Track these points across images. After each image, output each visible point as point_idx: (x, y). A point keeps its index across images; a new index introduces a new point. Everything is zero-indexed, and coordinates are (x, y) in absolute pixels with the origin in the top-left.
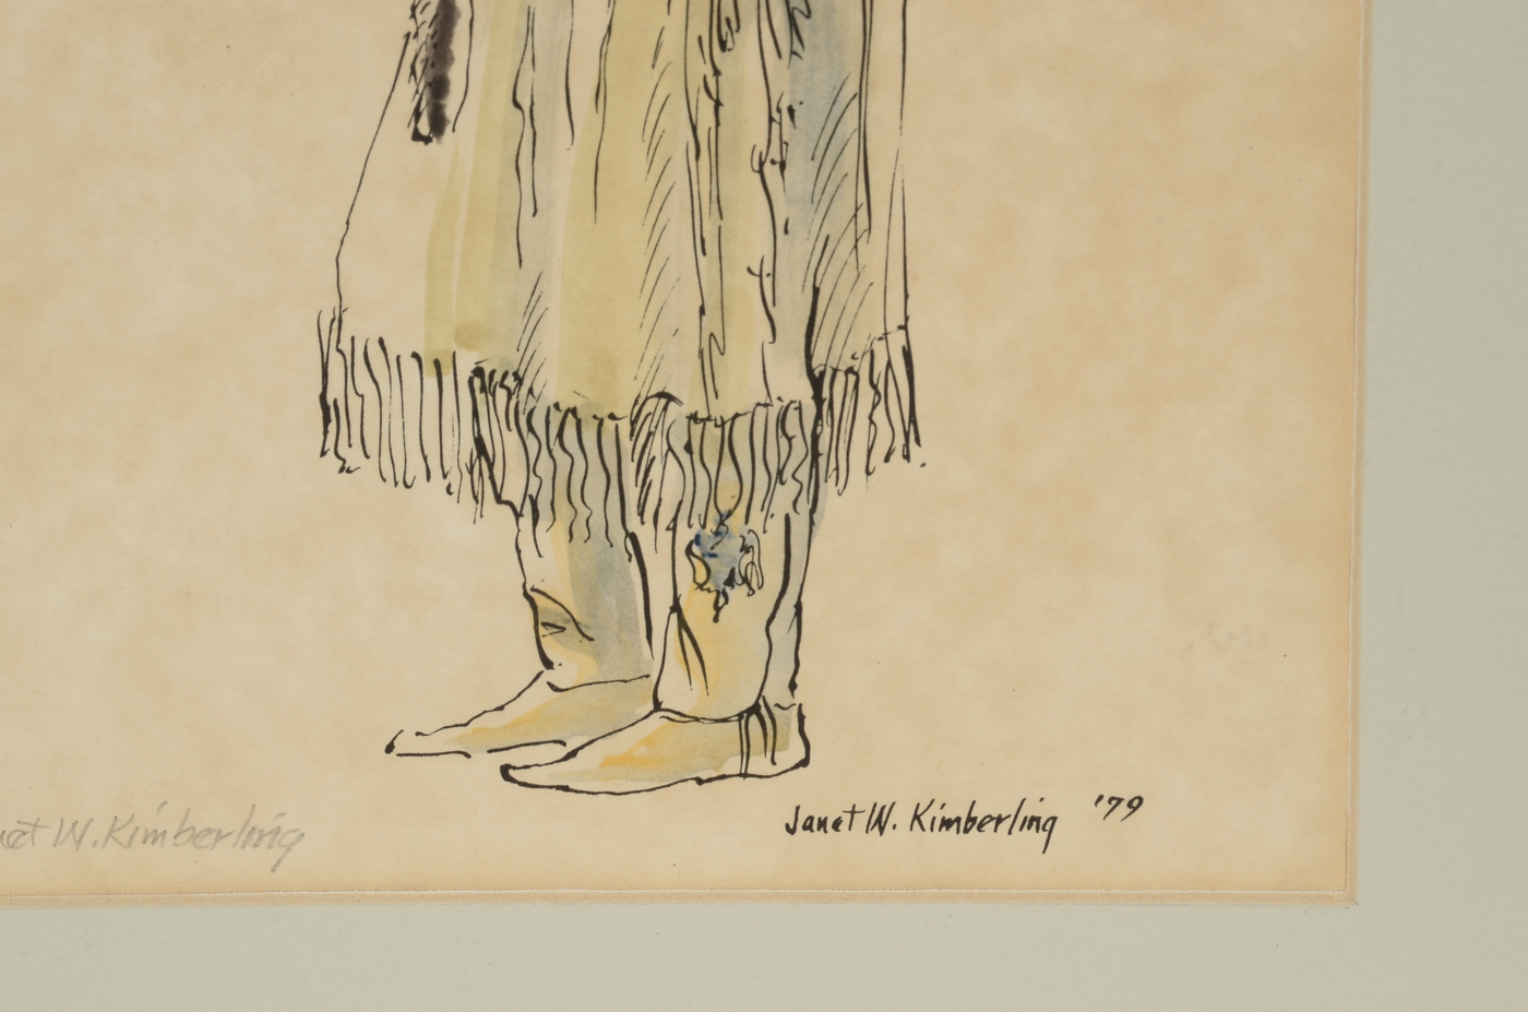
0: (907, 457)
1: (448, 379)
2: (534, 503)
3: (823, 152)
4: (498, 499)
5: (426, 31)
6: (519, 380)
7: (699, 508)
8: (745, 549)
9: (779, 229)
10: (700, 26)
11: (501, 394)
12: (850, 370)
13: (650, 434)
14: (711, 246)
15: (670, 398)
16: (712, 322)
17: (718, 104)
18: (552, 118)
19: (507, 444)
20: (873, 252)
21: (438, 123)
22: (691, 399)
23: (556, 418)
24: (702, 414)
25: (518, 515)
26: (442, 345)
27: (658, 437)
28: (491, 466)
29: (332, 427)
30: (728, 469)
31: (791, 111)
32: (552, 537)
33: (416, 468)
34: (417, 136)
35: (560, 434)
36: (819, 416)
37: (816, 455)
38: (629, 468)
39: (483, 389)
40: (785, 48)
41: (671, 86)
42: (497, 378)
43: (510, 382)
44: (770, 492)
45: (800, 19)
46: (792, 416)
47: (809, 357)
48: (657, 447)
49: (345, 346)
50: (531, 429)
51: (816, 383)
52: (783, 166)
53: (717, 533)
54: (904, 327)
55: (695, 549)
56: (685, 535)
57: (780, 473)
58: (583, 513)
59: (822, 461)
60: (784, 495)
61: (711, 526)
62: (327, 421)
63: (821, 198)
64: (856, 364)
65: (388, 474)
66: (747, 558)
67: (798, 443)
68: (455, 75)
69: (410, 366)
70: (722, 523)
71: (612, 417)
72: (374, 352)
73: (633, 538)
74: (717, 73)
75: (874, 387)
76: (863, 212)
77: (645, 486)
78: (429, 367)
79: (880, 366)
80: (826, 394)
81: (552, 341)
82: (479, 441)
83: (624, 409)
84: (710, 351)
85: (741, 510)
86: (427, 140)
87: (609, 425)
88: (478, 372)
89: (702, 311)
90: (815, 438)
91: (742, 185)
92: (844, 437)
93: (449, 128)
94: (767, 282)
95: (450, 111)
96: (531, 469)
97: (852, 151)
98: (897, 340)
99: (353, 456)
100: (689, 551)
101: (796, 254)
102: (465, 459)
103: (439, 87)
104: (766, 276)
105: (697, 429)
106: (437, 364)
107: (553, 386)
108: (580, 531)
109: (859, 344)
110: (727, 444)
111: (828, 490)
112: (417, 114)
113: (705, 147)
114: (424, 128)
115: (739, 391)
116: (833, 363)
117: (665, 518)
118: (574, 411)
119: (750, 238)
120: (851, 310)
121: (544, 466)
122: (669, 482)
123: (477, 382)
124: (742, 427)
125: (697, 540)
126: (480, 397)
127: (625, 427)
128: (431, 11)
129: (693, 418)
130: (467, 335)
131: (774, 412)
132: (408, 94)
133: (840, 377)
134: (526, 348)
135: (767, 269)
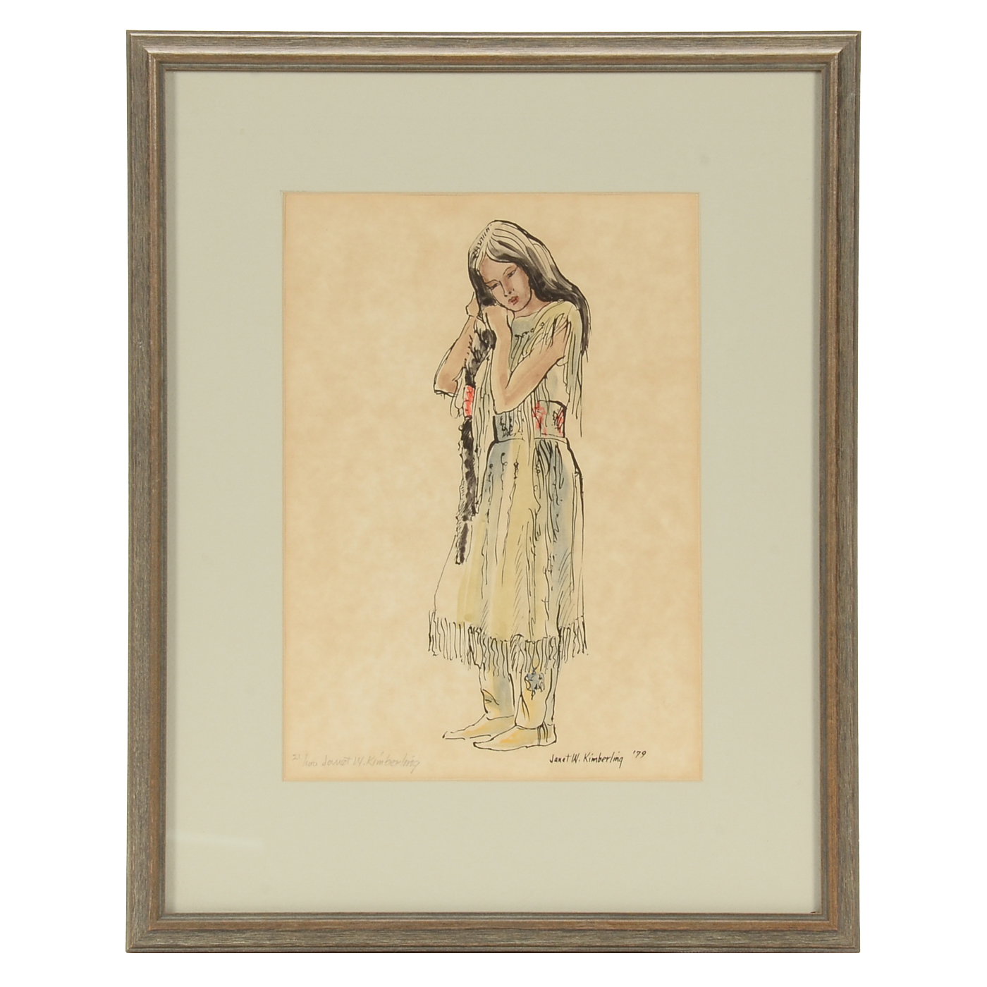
0: (583, 652)
1: (462, 630)
2: (484, 665)
3: (562, 569)
4: (475, 664)
5: (460, 535)
6: (481, 630)
7: (528, 667)
8: (540, 678)
9: (550, 589)
10: (530, 534)
11: (476, 634)
12: (568, 628)
13: (515, 646)
14: (532, 594)
15: (521, 636)
16: (532, 615)
17: (535, 555)
18: (491, 558)
19: (477, 648)
20: (574, 596)
21: (462, 559)
22: (526, 637)
23: (490, 641)
24: (529, 640)
25: (480, 668)
26: (462, 620)
27: (517, 647)
28: (473, 654)
29: (432, 643)
30: (536, 655)
31: (553, 557)
32: (489, 674)
33: (453, 654)
34: (457, 563)
35: (491, 646)
36: (560, 641)
37: (559, 652)
38: (510, 655)
39: (472, 632)
40: (552, 540)
41: (523, 550)
42: (475, 629)
43: (479, 631)
44: (547, 662)
45: (556, 532)
46: (553, 640)
47: (557, 624)
48: (517, 649)
49: (436, 620)
50: (484, 644)
51: (560, 632)
52: (551, 572)
53: (533, 674)
54: (583, 616)
55: (527, 679)
56: (524, 674)
57: (550, 657)
58: (497, 668)
59: (561, 653)
60: (551, 663)
61: (531, 672)
62: (430, 641)
63: (561, 581)
64: (570, 626)
65: (446, 656)
66: (541, 681)
67: (554, 648)
68: (467, 547)
69: (453, 625)
70: (534, 671)
71: (505, 641)
72: (444, 621)
73: (510, 675)
74: (534, 547)
75: (575, 633)
76: (572, 584)
77: (514, 660)
78: (458, 626)
79: (576, 627)
80: (562, 635)
81: (490, 619)
82: (470, 647)
83: (508, 639)
84: (532, 623)
85: (539, 667)
86: (459, 564)
87: (504, 643)
88: (471, 628)
89: (530, 612)
90: (559, 647)
91: (540, 577)
92: (567, 647)
93: (465, 561)
94: (547, 603)
95: (465, 557)
96: (484, 655)
97: (569, 568)
98: (581, 620)
99: (437, 651)
100: (525, 679)
101: (554, 596)
102: (466, 652)
103: (463, 550)
104: (547, 602)
105: (528, 644)
106: (460, 625)
107: (490, 632)
108: (496, 673)
109: (571, 621)
110: (536, 648)
111: (562, 661)
112: (457, 557)
113: (532, 567)
114: (459, 561)
115: (539, 634)
116: (564, 626)
117: (519, 670)
118: (495, 639)
119: (542, 592)
120: (568, 612)
121: (487, 655)
122: (520, 659)
123: (470, 631)
124: (540, 643)
125: (527, 676)
126: (471, 634)
127: (509, 644)
128: (462, 529)
129: (527, 641)
130: (468, 618)
131: (548, 640)
132: (455, 551)
133: (566, 630)
134: (483, 621)
135: (547, 600)
